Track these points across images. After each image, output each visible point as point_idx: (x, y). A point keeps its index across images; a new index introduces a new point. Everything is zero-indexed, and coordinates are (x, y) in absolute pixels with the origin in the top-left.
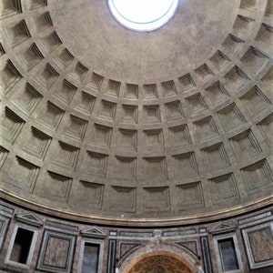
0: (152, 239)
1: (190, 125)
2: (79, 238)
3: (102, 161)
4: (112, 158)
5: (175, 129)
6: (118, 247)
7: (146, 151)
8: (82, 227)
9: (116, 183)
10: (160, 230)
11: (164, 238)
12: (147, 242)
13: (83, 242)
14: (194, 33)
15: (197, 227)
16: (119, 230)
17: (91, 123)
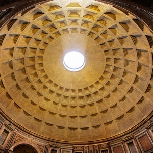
0: (29, 139)
1: (60, 104)
2: (3, 126)
3: (25, 99)
4: (29, 100)
5: (54, 103)
6: (16, 137)
7: (41, 105)
8: (6, 121)
9: (26, 110)
10: (33, 137)
11: (33, 140)
12: (27, 139)
13: (4, 128)
14: (79, 80)
15: (46, 141)
16: (19, 129)
17: (31, 84)
